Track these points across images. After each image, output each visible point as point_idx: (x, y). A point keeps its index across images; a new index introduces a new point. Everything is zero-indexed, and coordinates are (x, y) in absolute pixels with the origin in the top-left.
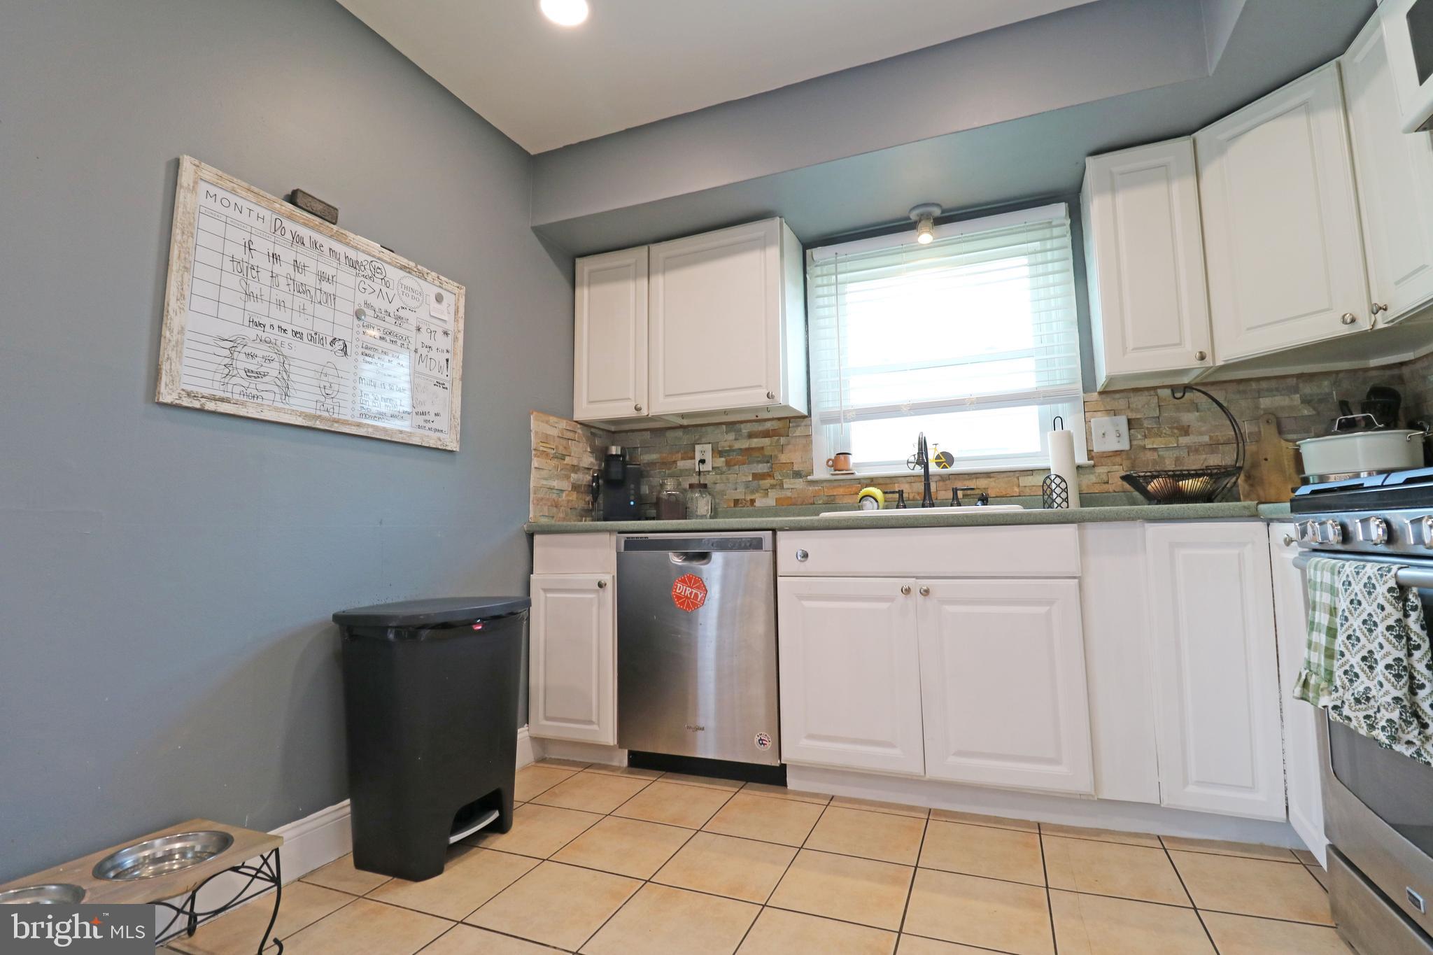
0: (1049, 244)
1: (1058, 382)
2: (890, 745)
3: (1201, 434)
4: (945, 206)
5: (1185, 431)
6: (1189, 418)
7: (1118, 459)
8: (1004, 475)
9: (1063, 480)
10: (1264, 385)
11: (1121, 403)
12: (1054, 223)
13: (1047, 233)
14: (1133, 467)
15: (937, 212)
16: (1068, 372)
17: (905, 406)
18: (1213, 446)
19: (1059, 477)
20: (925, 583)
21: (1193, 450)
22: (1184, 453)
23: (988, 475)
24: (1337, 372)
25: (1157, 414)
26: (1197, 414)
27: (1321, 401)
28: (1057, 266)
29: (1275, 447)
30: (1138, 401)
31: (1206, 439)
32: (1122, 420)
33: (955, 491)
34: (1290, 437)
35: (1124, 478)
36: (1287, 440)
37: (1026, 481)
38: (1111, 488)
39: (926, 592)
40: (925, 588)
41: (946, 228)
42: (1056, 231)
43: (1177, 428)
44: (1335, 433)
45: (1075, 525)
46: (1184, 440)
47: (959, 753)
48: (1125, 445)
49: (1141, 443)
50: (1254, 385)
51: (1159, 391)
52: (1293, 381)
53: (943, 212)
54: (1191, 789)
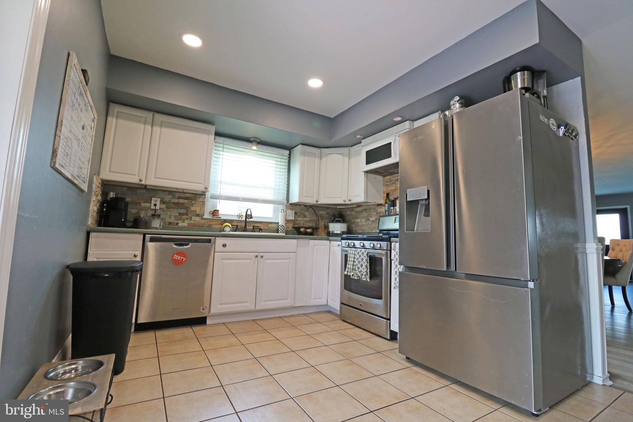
0: (282, 160)
1: (280, 199)
2: (246, 302)
3: (308, 218)
4: (261, 140)
5: (305, 217)
6: (307, 214)
7: (291, 222)
8: (265, 223)
9: (284, 227)
10: (320, 208)
11: (294, 207)
12: (284, 155)
13: (282, 157)
14: (294, 224)
15: (258, 140)
16: (282, 197)
17: (241, 198)
18: (310, 221)
19: (282, 225)
20: (262, 254)
21: (306, 221)
22: (304, 222)
23: (260, 222)
24: (332, 208)
25: (300, 212)
26: (308, 213)
27: (329, 213)
28: (284, 167)
29: (322, 224)
30: (298, 207)
31: (309, 219)
32: (293, 212)
33: (253, 227)
34: (324, 221)
35: (292, 227)
36: (323, 222)
37: (270, 225)
38: (289, 229)
39: (262, 257)
40: (262, 255)
41: (259, 146)
42: (285, 157)
43: (304, 216)
44: (335, 223)
45: (296, 240)
46: (305, 219)
47: (265, 301)
48: (293, 218)
49: (296, 218)
50: (319, 208)
51: (302, 206)
52: (325, 208)
53: (260, 141)
54: (312, 300)
